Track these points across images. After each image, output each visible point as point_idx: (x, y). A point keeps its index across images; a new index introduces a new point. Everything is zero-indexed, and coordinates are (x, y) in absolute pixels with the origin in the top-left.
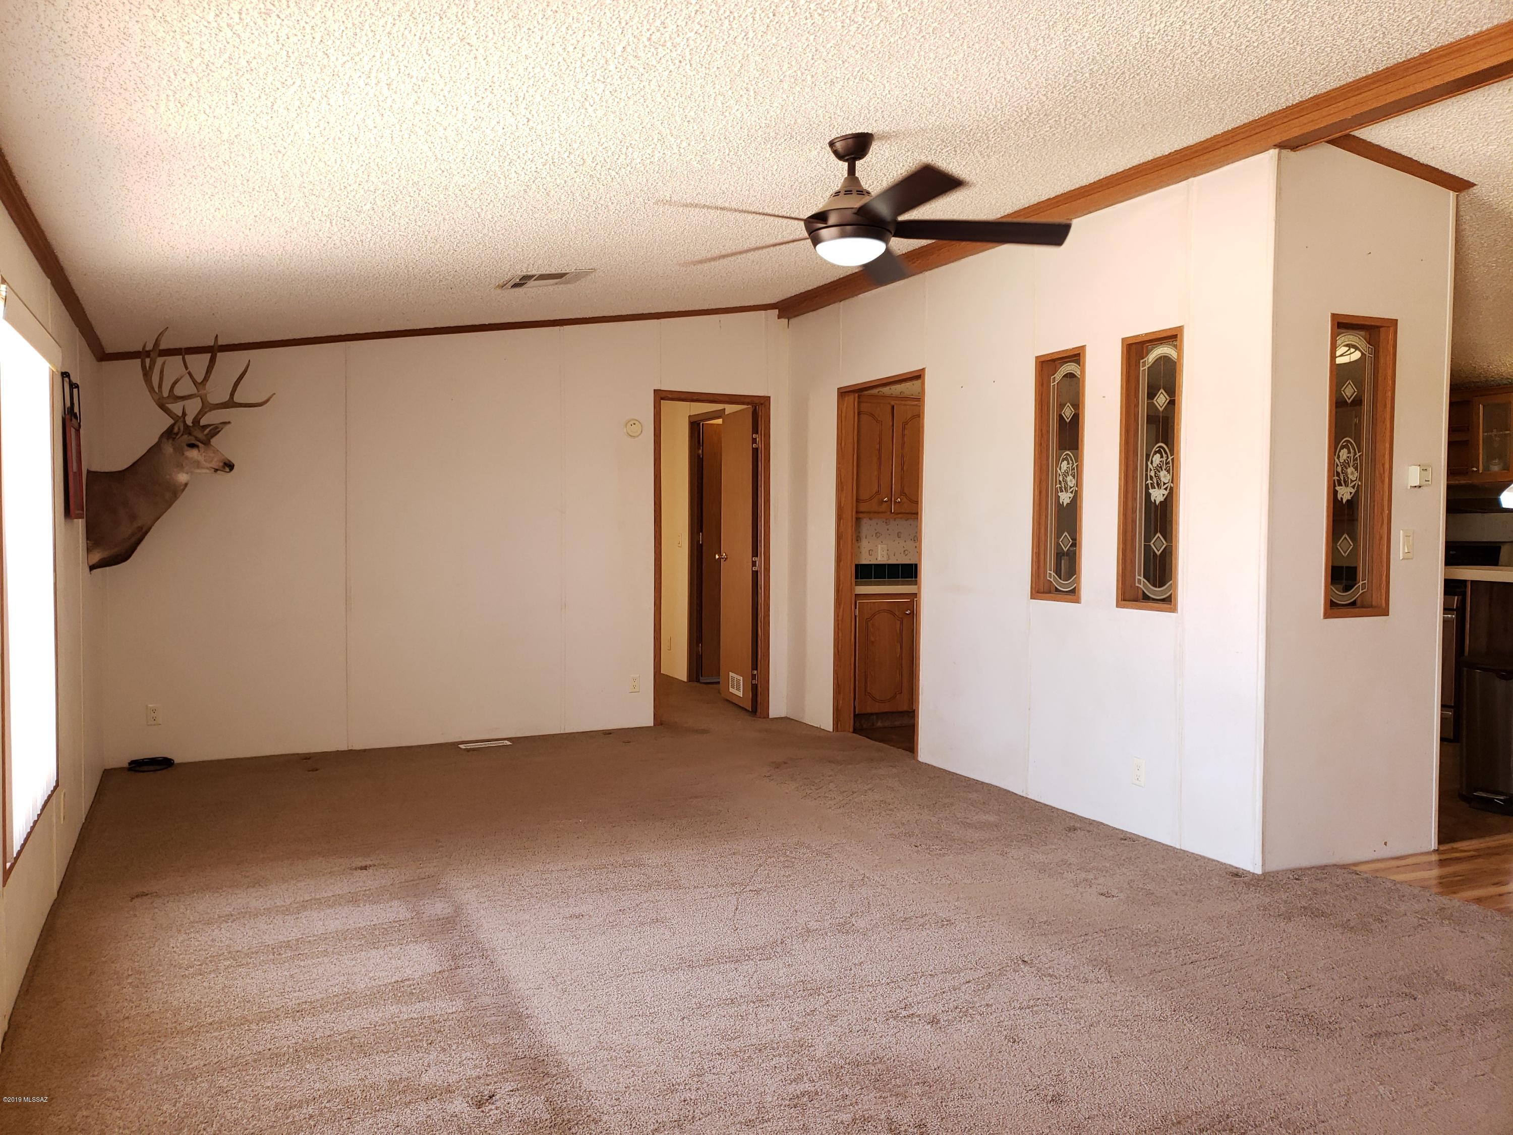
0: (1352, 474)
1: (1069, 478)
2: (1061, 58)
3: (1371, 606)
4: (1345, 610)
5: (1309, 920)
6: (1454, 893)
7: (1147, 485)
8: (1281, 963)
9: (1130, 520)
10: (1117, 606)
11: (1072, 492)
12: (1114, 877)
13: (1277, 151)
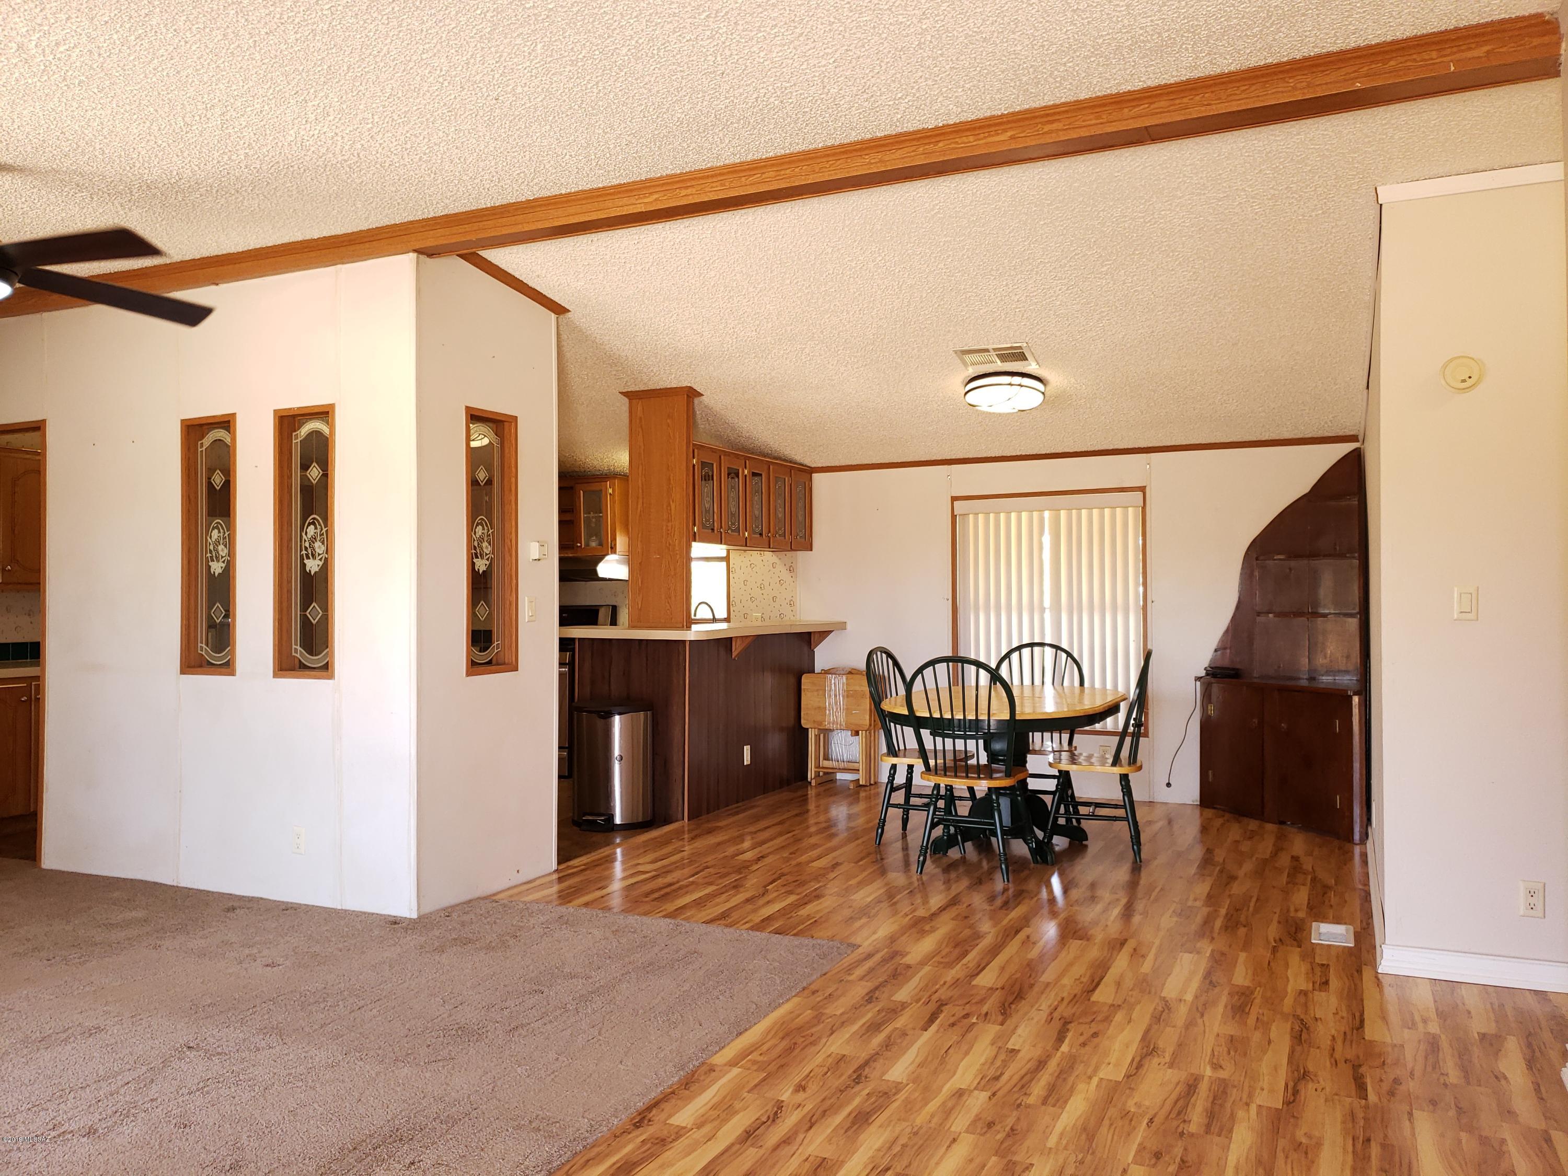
0: (487, 548)
1: (221, 547)
2: (217, 137)
3: (504, 664)
4: (482, 668)
5: (459, 948)
6: (570, 902)
7: (302, 556)
8: (437, 990)
9: (285, 590)
10: (275, 675)
11: (223, 562)
12: (279, 946)
13: (415, 255)
